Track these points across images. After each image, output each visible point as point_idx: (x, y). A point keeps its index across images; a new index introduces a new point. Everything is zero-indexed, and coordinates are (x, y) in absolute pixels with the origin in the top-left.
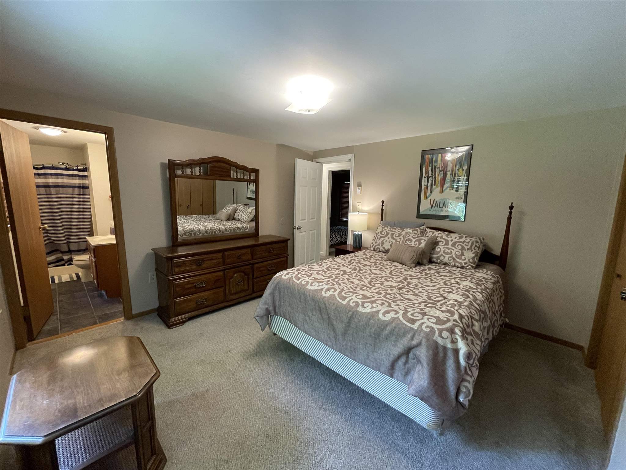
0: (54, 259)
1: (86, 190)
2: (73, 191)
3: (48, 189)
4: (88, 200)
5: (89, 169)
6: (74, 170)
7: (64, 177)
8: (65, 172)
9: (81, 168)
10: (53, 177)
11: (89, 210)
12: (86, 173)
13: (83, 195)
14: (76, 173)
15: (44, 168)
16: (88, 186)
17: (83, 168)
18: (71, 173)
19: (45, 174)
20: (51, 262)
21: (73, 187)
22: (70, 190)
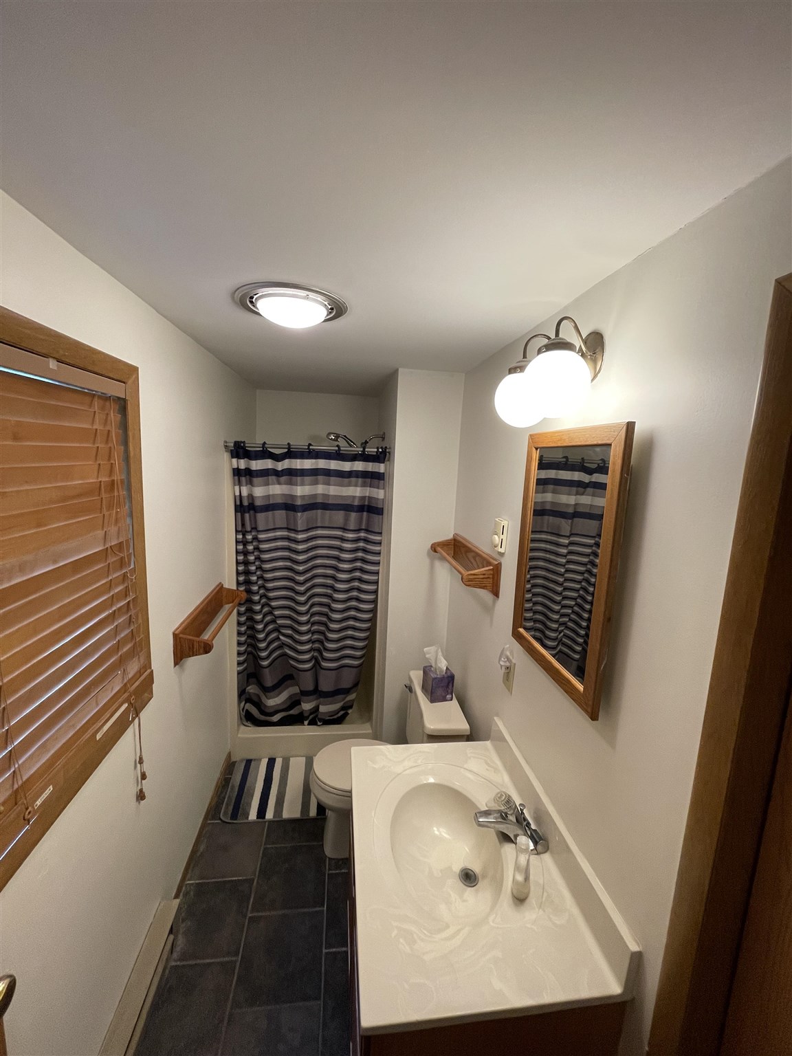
0: (283, 703)
1: (376, 517)
2: (347, 519)
3: (291, 513)
4: (377, 548)
5: (389, 453)
6: (354, 458)
7: (332, 479)
8: (334, 465)
9: (371, 450)
10: (307, 479)
11: (374, 578)
12: (381, 468)
13: (367, 531)
14: (359, 466)
15: (291, 454)
16: (380, 506)
17: (377, 452)
18: (346, 466)
19: (291, 473)
20: (277, 708)
21: (347, 507)
22: (339, 517)
